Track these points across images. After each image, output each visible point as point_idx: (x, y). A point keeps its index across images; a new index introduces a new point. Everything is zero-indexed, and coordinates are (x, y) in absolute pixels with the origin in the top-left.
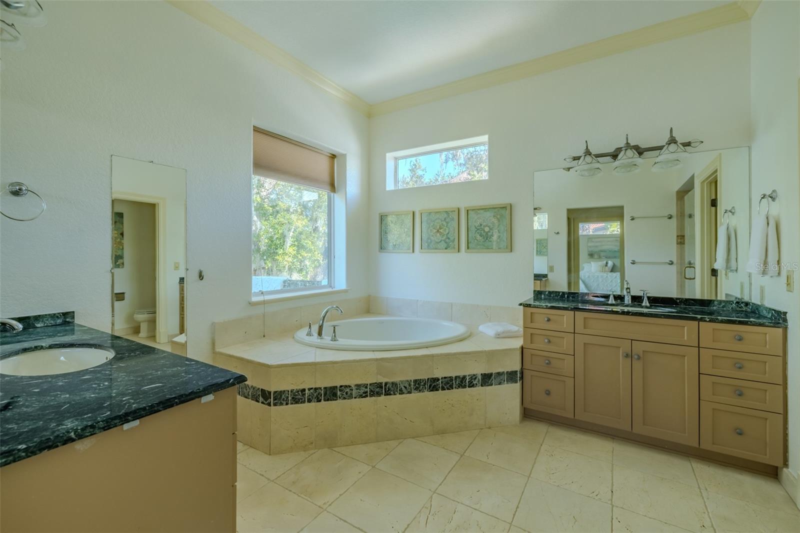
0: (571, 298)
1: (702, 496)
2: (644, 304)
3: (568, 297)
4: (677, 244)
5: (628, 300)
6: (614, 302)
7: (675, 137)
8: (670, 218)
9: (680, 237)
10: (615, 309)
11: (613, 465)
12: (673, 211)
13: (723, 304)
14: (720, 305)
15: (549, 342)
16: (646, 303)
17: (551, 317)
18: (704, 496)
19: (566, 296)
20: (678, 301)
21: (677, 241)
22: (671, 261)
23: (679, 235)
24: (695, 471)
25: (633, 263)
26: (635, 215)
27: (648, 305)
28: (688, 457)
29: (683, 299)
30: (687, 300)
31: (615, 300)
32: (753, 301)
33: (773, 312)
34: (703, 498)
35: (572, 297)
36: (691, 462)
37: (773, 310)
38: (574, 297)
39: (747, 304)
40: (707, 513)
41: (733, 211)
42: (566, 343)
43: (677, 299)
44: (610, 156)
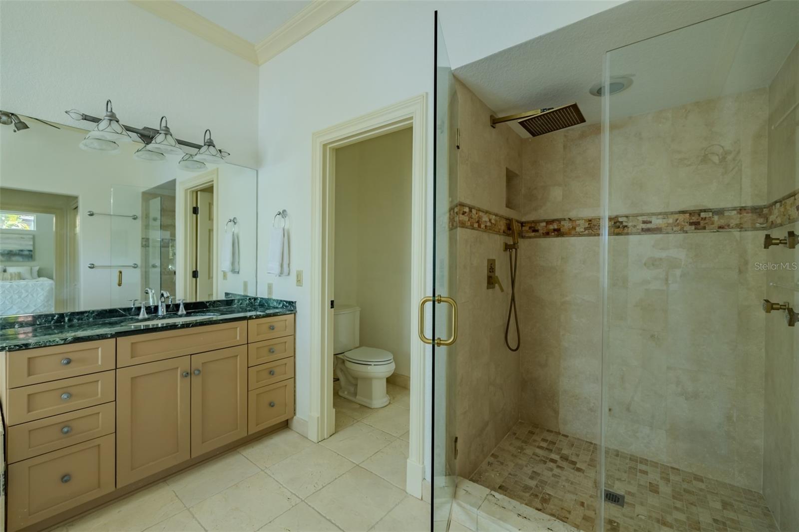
0: (75, 321)
1: (269, 475)
2: (180, 313)
3: (70, 320)
4: (142, 246)
5: (162, 311)
6: (146, 316)
7: (212, 140)
8: (135, 219)
9: (144, 240)
10: (151, 324)
11: (188, 510)
12: (138, 212)
13: (241, 301)
14: (238, 303)
15: (70, 396)
16: (182, 311)
17: (70, 356)
18: (269, 474)
19: (66, 319)
20: (208, 304)
21: (142, 243)
22: (135, 264)
23: (144, 237)
24: (249, 458)
25: (92, 267)
26: (94, 211)
27: (185, 312)
28: (236, 450)
29: (211, 302)
30: (215, 302)
31: (147, 313)
32: (259, 296)
33: (285, 303)
34: (270, 476)
35: (78, 320)
36: (240, 453)
37: (284, 301)
38: (82, 319)
39: (255, 299)
40: (281, 486)
41: (235, 221)
42: (102, 388)
43: (207, 302)
44: (137, 133)
